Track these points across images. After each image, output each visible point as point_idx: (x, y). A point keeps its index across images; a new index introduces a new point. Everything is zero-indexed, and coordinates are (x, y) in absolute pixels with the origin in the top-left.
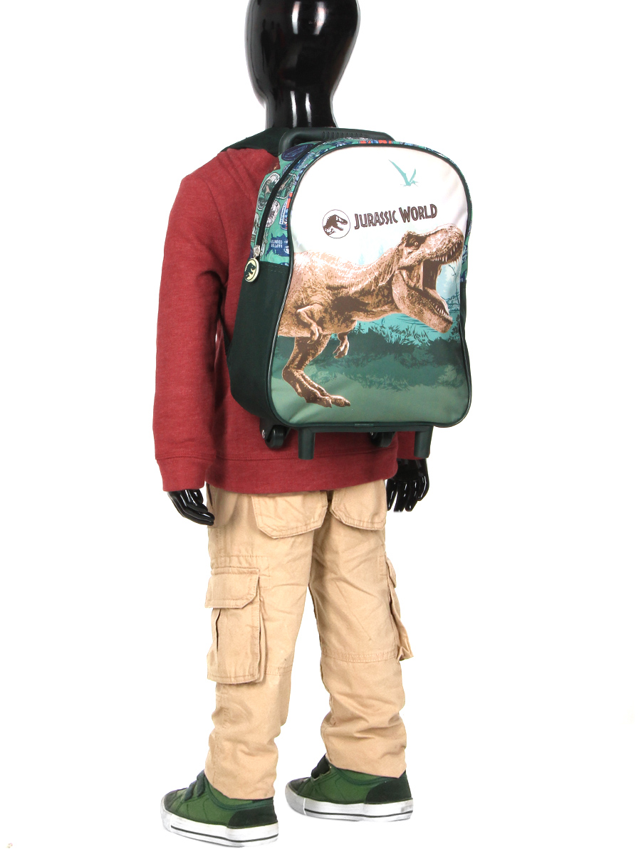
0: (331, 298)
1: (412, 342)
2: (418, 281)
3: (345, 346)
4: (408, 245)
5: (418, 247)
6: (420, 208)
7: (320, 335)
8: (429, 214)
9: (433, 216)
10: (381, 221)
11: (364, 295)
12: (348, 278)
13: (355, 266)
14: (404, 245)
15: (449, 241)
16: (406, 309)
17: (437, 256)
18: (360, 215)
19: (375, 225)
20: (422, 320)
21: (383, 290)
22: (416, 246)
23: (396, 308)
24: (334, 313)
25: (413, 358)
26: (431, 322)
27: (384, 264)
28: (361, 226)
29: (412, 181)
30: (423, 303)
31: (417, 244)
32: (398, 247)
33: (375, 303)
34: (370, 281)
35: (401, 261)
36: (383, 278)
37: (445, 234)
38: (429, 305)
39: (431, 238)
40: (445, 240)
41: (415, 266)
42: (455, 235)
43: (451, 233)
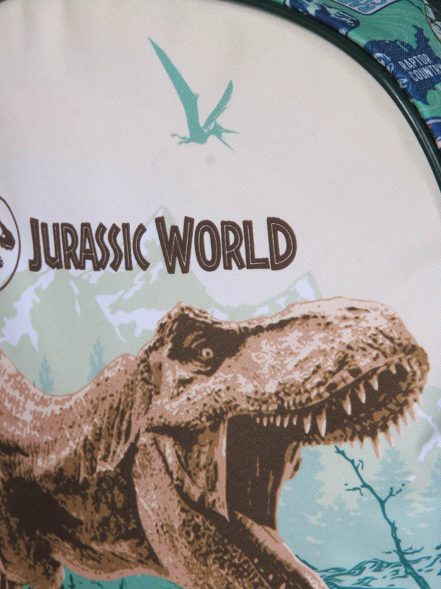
2: (212, 486)
4: (179, 354)
6: (229, 226)
8: (262, 251)
9: (278, 261)
10: (99, 255)
11: (65, 491)
12: (25, 423)
13: (33, 390)
14: (166, 350)
15: (342, 363)
16: (183, 569)
18: (44, 225)
19: (80, 266)
21: (111, 489)
22: (207, 363)
27: (106, 405)
28: (47, 262)
29: (212, 126)
30: (234, 565)
31: (212, 355)
32: (146, 352)
33: (96, 525)
34: (75, 452)
35: (158, 402)
36: (108, 450)
37: (322, 335)
38: (256, 575)
39: (264, 342)
40: (321, 358)
41: (202, 431)
42: (370, 341)
43: (355, 332)
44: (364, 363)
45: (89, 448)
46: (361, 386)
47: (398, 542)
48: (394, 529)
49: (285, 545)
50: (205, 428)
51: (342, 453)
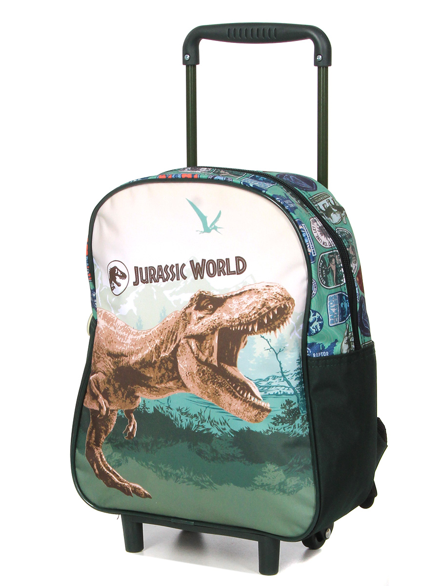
0: (112, 367)
1: (208, 429)
2: (211, 355)
3: (133, 426)
4: (199, 308)
5: (213, 311)
6: (220, 261)
7: (107, 409)
8: (233, 268)
9: (239, 271)
10: (165, 276)
11: (145, 367)
12: (127, 344)
13: (133, 330)
14: (193, 308)
15: (263, 305)
16: (197, 388)
17: (240, 324)
18: (141, 268)
19: (157, 281)
20: (219, 404)
21: (167, 362)
22: (210, 310)
23: (184, 386)
24: (117, 386)
25: (213, 450)
26: (232, 408)
27: (166, 331)
28: (141, 282)
29: (213, 227)
30: (219, 383)
31: (212, 307)
32: (185, 309)
33: (158, 377)
34: (151, 351)
35: (189, 327)
36: (166, 348)
37: (256, 296)
38: (228, 386)
39: (233, 301)
40: (256, 304)
41: (208, 335)
42: (274, 297)
43: (268, 294)
44: (272, 304)
45: (158, 348)
46: (271, 313)
47: (281, 368)
48: (280, 364)
49: (240, 372)
50: (209, 334)
51: (263, 337)
